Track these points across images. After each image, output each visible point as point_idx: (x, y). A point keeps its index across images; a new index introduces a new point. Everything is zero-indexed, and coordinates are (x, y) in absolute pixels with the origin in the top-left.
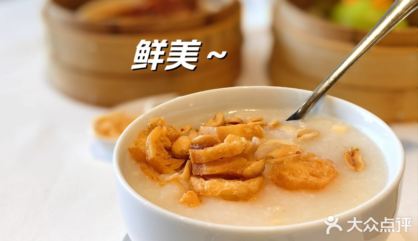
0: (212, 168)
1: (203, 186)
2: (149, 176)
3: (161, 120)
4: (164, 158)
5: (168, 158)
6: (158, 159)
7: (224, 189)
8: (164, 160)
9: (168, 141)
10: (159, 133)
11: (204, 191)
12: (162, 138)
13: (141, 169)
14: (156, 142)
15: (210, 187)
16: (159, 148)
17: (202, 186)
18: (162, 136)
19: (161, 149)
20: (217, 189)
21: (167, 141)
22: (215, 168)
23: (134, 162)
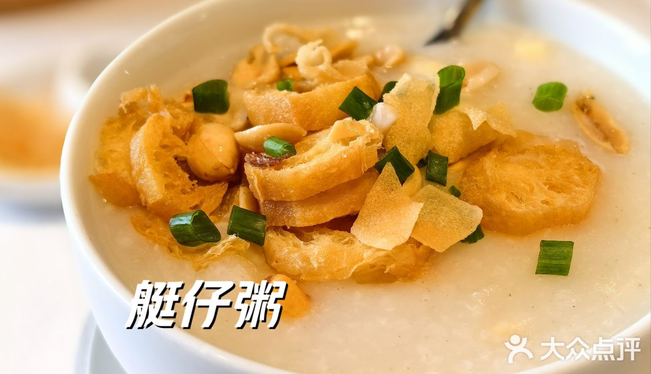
0: (317, 213)
1: (306, 260)
2: (159, 244)
3: (152, 93)
4: (184, 192)
5: (191, 189)
6: (171, 198)
7: (360, 264)
8: (183, 196)
9: (180, 144)
10: (160, 132)
11: (312, 273)
12: (166, 142)
13: (135, 226)
14: (157, 157)
15: (325, 262)
16: (165, 171)
17: (304, 261)
18: (165, 135)
19: (171, 170)
20: (344, 265)
21: (178, 146)
22: (325, 210)
23: (110, 208)
